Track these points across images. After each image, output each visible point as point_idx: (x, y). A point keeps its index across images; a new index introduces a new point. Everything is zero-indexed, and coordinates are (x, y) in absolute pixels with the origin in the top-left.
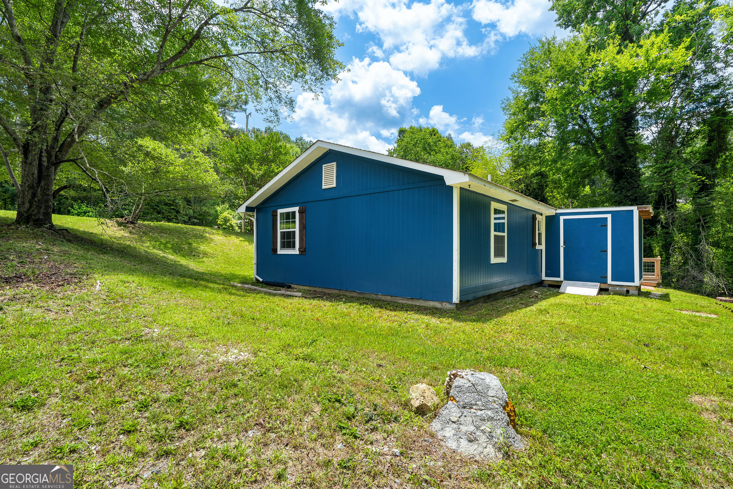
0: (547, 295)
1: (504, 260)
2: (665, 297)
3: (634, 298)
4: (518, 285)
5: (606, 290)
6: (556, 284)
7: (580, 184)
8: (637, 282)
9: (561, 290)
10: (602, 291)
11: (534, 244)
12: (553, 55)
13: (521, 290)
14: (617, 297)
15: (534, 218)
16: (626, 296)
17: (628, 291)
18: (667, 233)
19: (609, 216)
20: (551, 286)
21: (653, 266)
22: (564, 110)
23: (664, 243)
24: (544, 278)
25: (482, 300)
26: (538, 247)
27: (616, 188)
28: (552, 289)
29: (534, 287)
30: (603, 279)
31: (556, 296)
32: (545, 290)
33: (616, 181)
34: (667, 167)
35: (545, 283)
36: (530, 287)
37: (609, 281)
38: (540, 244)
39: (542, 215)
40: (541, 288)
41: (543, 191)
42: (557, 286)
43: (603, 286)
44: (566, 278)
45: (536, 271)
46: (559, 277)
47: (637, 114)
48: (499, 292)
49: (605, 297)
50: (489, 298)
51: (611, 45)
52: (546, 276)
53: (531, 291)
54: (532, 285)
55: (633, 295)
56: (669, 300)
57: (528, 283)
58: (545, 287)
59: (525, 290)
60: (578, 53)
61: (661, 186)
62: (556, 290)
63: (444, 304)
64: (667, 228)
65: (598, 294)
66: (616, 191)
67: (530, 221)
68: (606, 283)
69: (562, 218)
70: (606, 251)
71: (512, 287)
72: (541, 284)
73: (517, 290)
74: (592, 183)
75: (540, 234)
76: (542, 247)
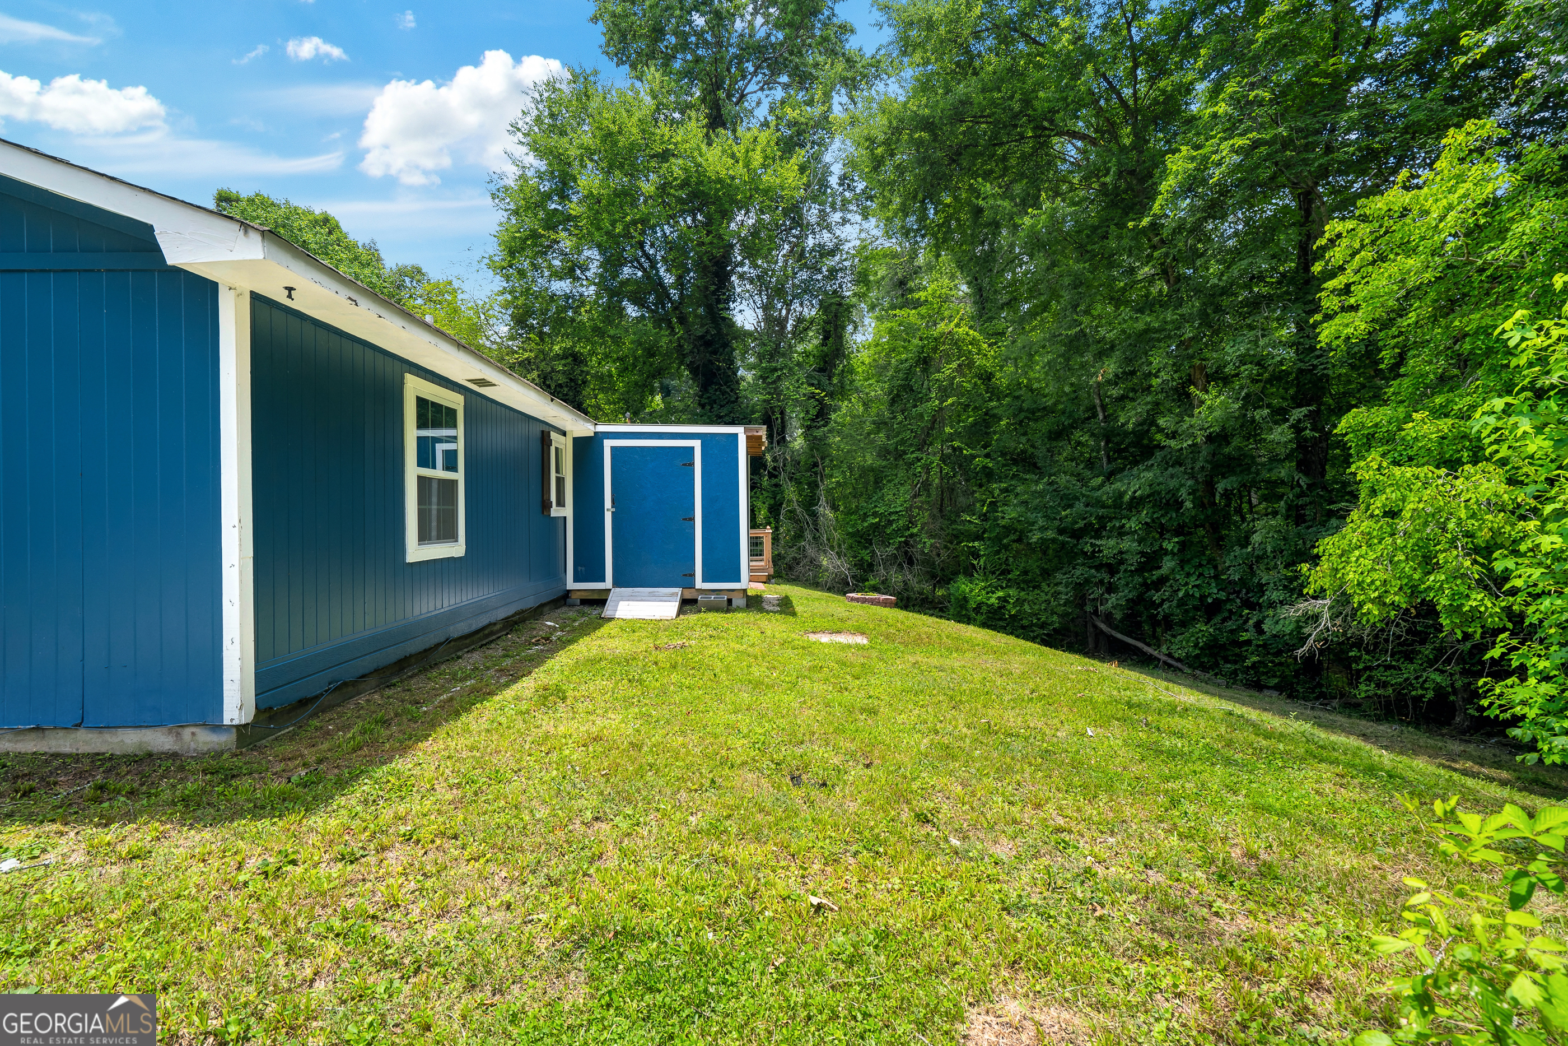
0: (574, 630)
1: (457, 549)
2: (785, 606)
3: (740, 615)
4: (502, 614)
5: (694, 601)
6: (596, 597)
7: (645, 388)
8: (744, 583)
9: (607, 612)
10: (687, 604)
11: (546, 505)
12: (594, 104)
13: (512, 623)
14: (712, 617)
15: (545, 440)
16: (728, 611)
17: (730, 601)
18: (776, 485)
19: (697, 444)
20: (584, 602)
21: (762, 543)
22: (613, 224)
23: (772, 502)
24: (571, 584)
25: (373, 681)
26: (555, 512)
27: (703, 401)
28: (587, 609)
29: (546, 609)
30: (686, 580)
31: (595, 629)
32: (572, 614)
33: (704, 388)
34: (776, 370)
35: (574, 596)
36: (537, 612)
37: (699, 584)
38: (561, 503)
39: (564, 434)
40: (564, 609)
41: (579, 393)
42: (599, 601)
43: (689, 595)
44: (617, 583)
45: (554, 569)
46: (604, 581)
47: (732, 272)
48: (439, 645)
49: (692, 618)
50: (401, 669)
51: (693, 121)
52: (576, 579)
53: (537, 624)
54: (542, 605)
55: (738, 609)
56: (794, 614)
57: (531, 603)
58: (574, 605)
59: (523, 620)
60: (637, 115)
61: (767, 401)
62: (595, 612)
63: (187, 733)
64: (776, 477)
65: (678, 615)
66: (703, 406)
67: (535, 446)
68: (692, 586)
69: (608, 444)
70: (693, 519)
71: (483, 621)
72: (564, 598)
73: (498, 627)
74: (666, 392)
75: (560, 481)
76: (567, 511)
